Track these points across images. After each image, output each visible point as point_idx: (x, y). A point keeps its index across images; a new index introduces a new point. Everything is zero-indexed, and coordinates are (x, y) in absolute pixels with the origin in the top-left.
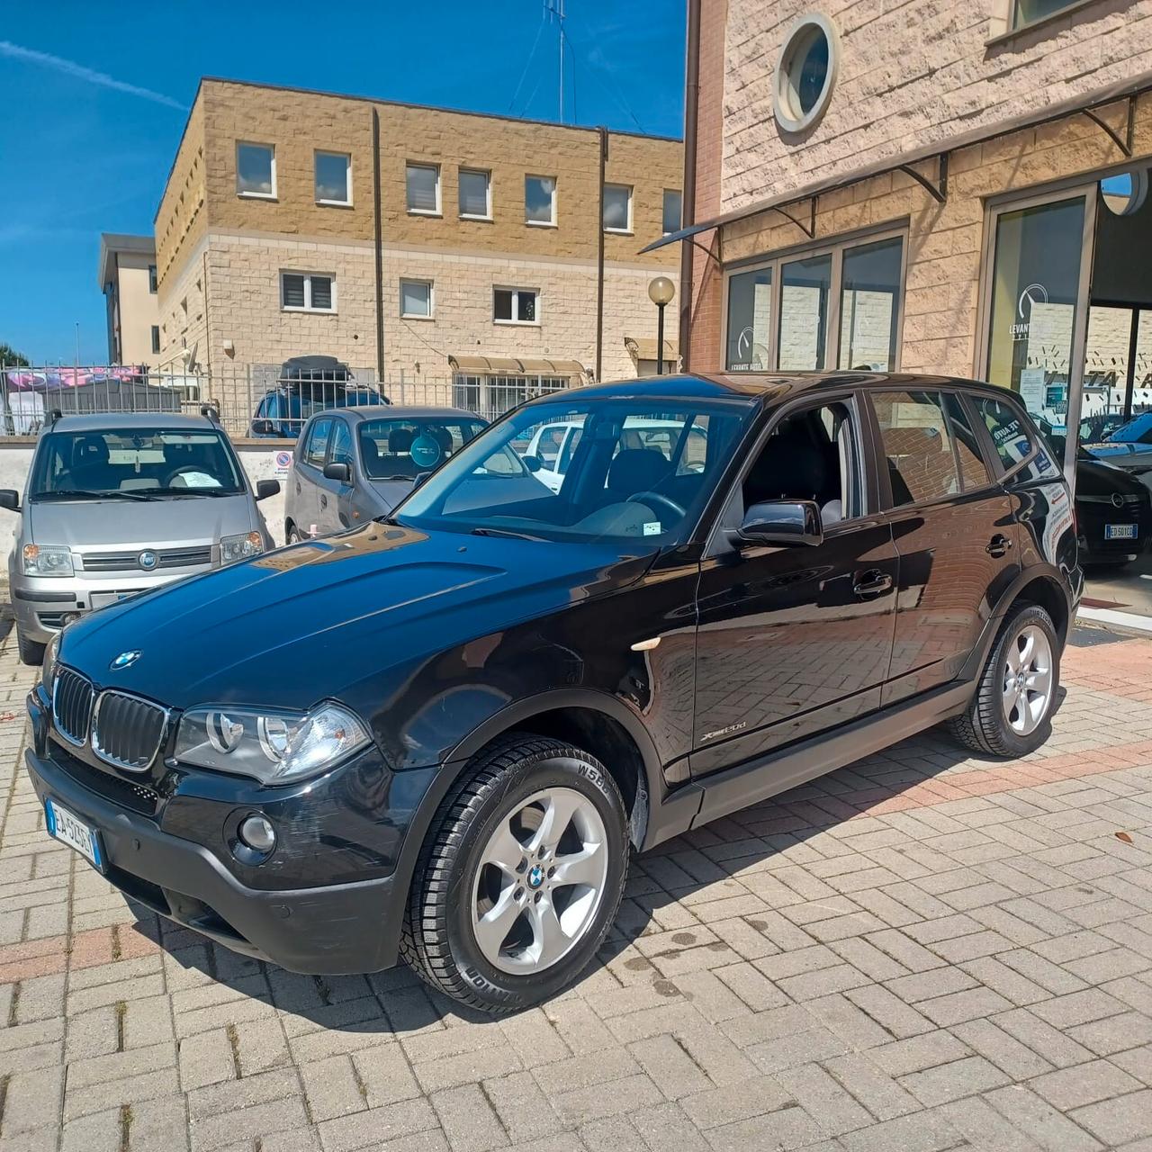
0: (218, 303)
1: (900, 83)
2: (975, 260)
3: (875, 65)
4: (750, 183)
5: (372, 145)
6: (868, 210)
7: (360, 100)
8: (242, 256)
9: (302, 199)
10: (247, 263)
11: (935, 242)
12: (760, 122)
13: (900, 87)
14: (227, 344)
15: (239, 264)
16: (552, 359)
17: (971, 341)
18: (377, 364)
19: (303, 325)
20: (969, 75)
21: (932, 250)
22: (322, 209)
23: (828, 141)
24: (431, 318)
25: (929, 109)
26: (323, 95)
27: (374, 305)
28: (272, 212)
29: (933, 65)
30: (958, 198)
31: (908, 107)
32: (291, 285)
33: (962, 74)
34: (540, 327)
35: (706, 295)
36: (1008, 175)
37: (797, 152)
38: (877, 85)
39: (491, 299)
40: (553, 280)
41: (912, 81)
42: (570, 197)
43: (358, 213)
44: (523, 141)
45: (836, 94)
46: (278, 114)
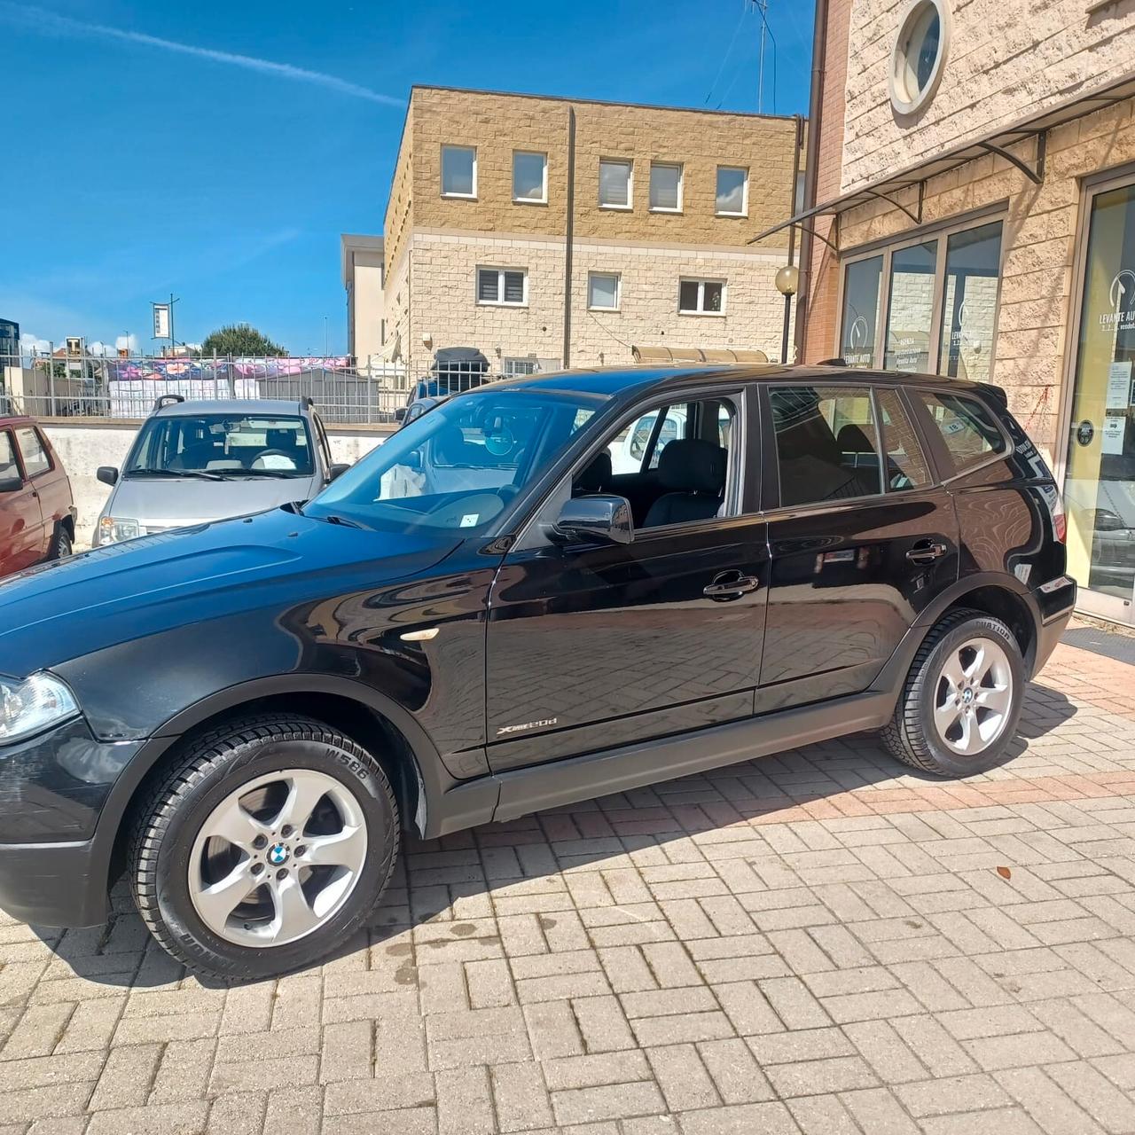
0: (419, 298)
1: (1005, 58)
2: (1068, 245)
3: (982, 40)
4: (867, 168)
5: (567, 144)
6: (970, 193)
7: (558, 100)
8: (443, 254)
9: (499, 198)
10: (447, 260)
11: (1032, 226)
12: (878, 105)
13: (1005, 62)
14: (426, 337)
15: (440, 261)
16: (734, 349)
17: (1062, 331)
18: (562, 354)
19: (495, 318)
20: (1070, 46)
21: (1028, 234)
22: (517, 207)
23: (937, 123)
24: (617, 310)
25: (1031, 85)
26: (523, 97)
27: (562, 298)
28: (472, 211)
29: (1037, 37)
30: (1054, 179)
31: (1011, 84)
32: (487, 279)
33: (1064, 45)
34: (725, 317)
35: (823, 284)
36: (1103, 153)
37: (910, 135)
38: (984, 61)
39: (677, 290)
40: (741, 270)
41: (1017, 56)
42: (763, 186)
43: (554, 209)
44: (716, 132)
45: (946, 74)
46: (480, 118)
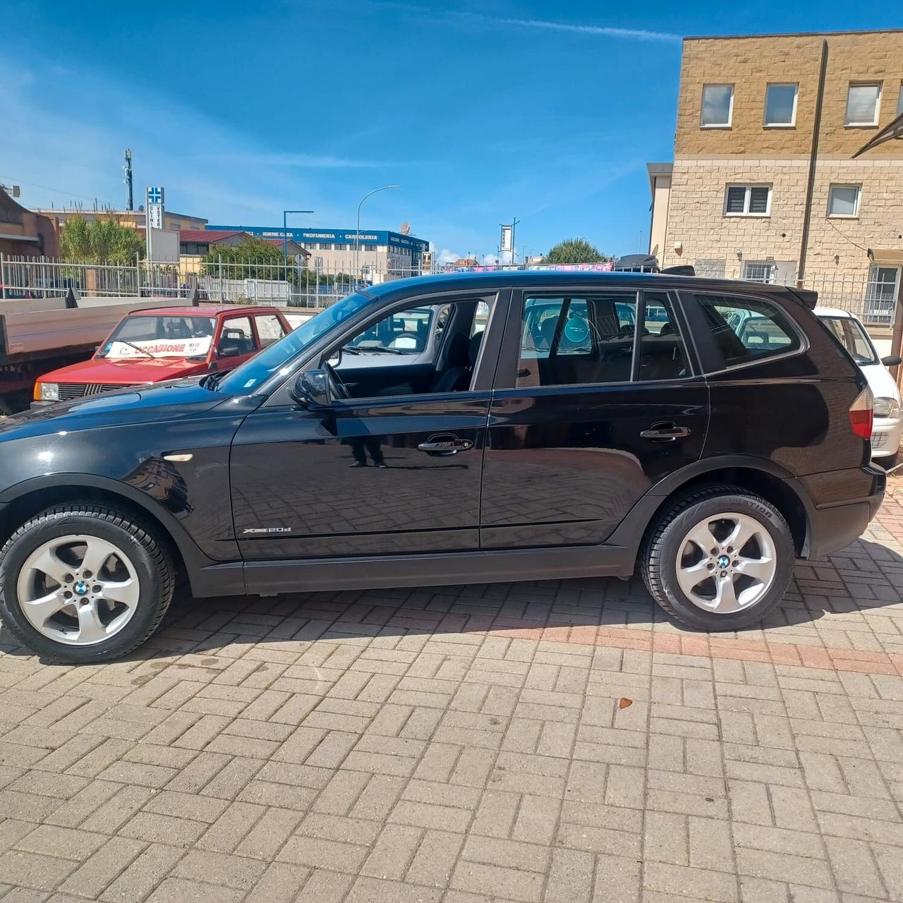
0: (675, 213)
5: (819, 73)
7: (813, 35)
8: (697, 176)
9: (751, 125)
10: (701, 180)
14: (677, 245)
15: (694, 182)
18: (799, 257)
19: (740, 227)
22: (769, 132)
24: (856, 217)
26: (779, 37)
27: (803, 208)
28: (726, 138)
32: (734, 195)
43: (799, 131)
46: (740, 59)
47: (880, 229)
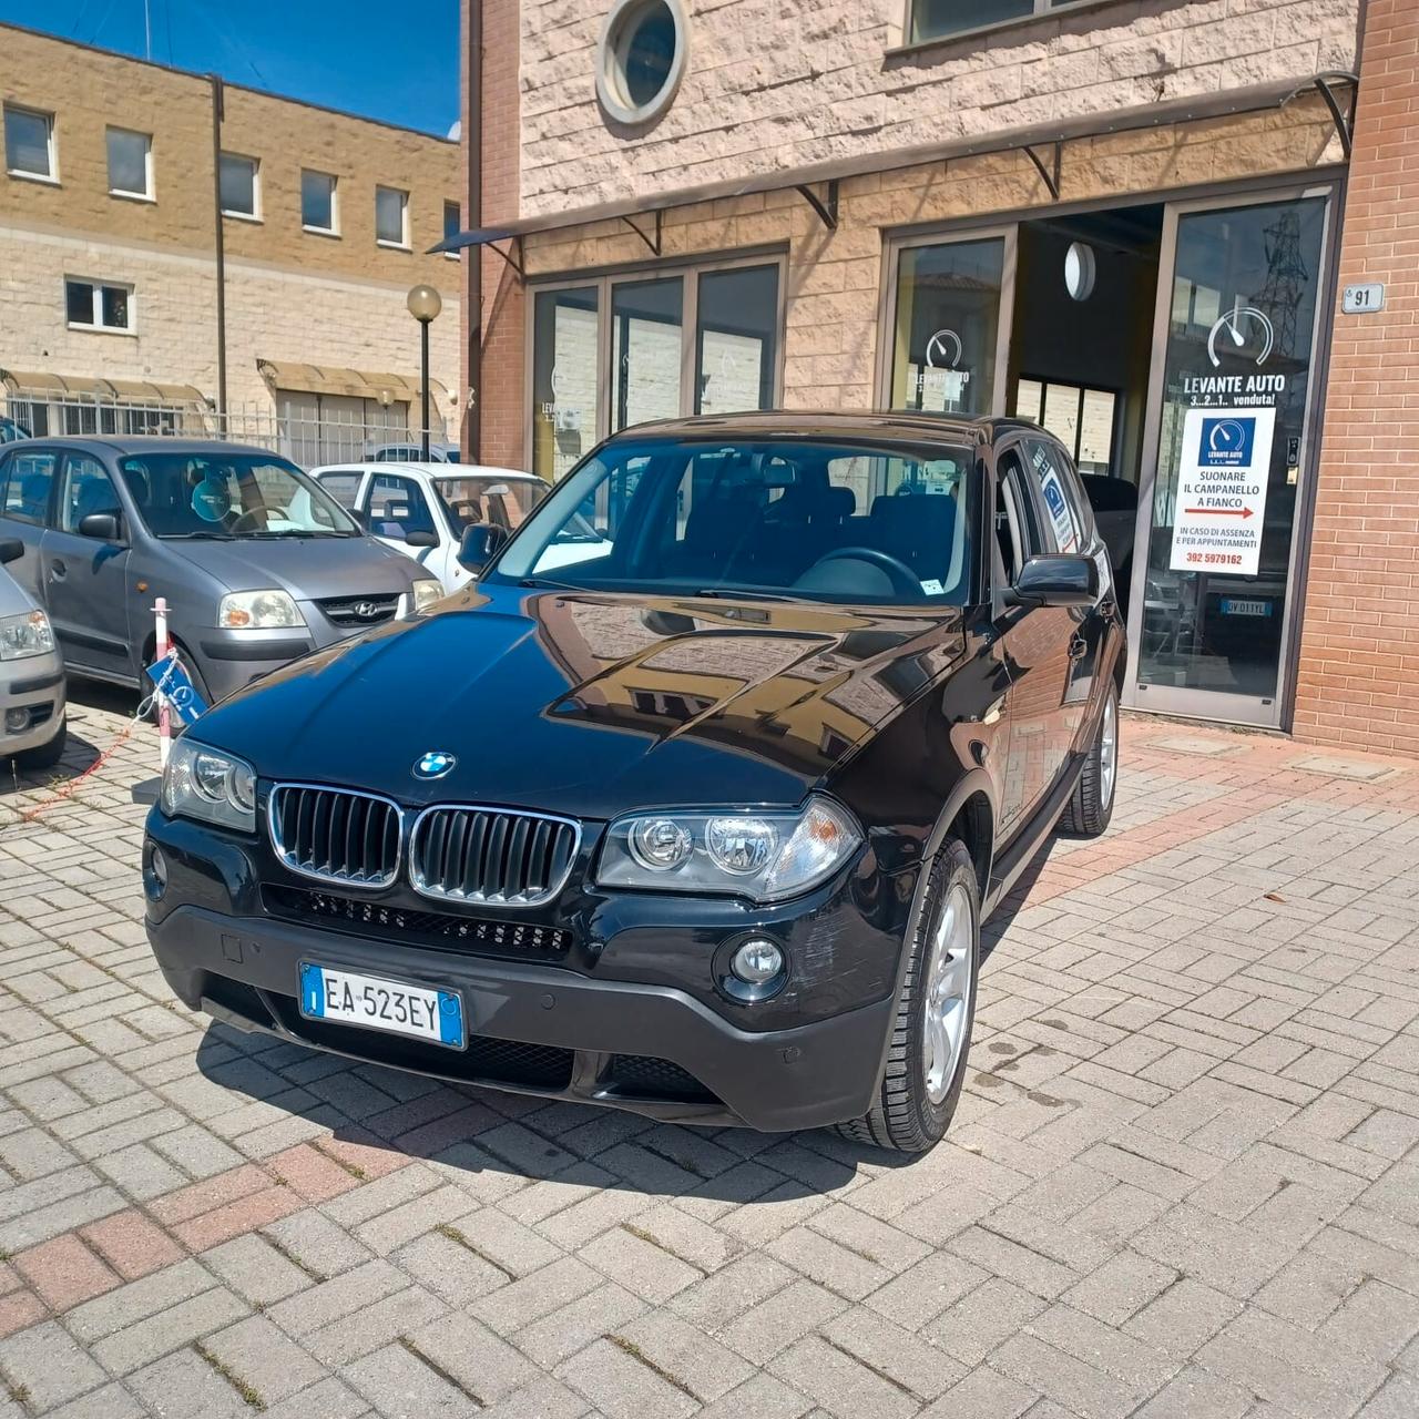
1: (773, 83)
2: (874, 299)
3: (734, 58)
4: (563, 179)
6: (734, 229)
11: (822, 274)
12: (576, 105)
13: (773, 87)
16: (155, 381)
17: (870, 389)
20: (863, 85)
21: (820, 283)
23: (675, 140)
25: (811, 119)
29: (818, 67)
30: (851, 226)
31: (785, 112)
33: (853, 83)
34: (136, 337)
35: (504, 313)
36: (914, 205)
37: (633, 149)
38: (744, 81)
39: (61, 294)
41: (789, 83)
42: (173, 163)
44: (100, 78)
45: (685, 84)
47: (12, 338)
